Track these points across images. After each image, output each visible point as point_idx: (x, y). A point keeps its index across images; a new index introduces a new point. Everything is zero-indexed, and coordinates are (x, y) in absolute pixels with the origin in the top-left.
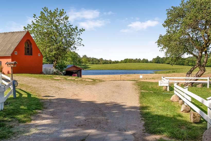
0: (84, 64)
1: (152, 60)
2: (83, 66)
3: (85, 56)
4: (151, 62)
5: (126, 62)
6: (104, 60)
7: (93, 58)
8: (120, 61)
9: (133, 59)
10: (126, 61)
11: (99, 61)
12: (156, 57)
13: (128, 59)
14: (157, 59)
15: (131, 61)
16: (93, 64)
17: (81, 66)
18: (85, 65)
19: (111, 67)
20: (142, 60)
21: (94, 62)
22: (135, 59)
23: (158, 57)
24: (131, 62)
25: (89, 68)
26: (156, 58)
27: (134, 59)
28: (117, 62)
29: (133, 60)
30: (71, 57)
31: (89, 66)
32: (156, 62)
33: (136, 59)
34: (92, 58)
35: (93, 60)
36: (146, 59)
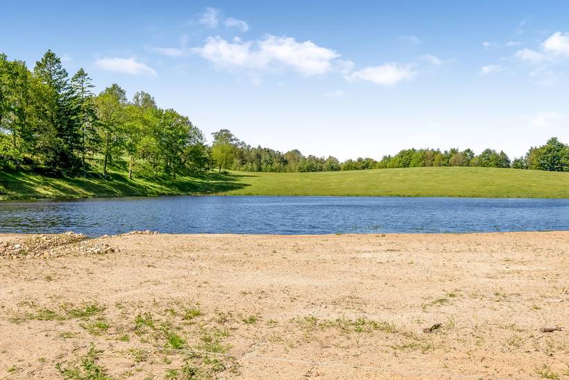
0: (217, 170)
1: (524, 155)
2: (216, 177)
3: (224, 136)
4: (518, 165)
5: (406, 165)
6: (304, 159)
7: (259, 147)
8: (379, 159)
9: (438, 152)
10: (407, 159)
11: (286, 162)
12: (545, 144)
13: (418, 148)
14: (550, 151)
15: (428, 159)
16: (260, 170)
17: (203, 178)
18: (225, 173)
19: (344, 185)
20: (480, 157)
21: (263, 167)
22: (449, 151)
23: (554, 140)
24: (432, 165)
25: (240, 186)
26: (543, 148)
27: (443, 152)
28: (366, 165)
29: (437, 157)
30: (158, 134)
31: (243, 181)
32: (542, 167)
33: (454, 151)
34: (256, 147)
35: (259, 157)
36: (498, 152)
